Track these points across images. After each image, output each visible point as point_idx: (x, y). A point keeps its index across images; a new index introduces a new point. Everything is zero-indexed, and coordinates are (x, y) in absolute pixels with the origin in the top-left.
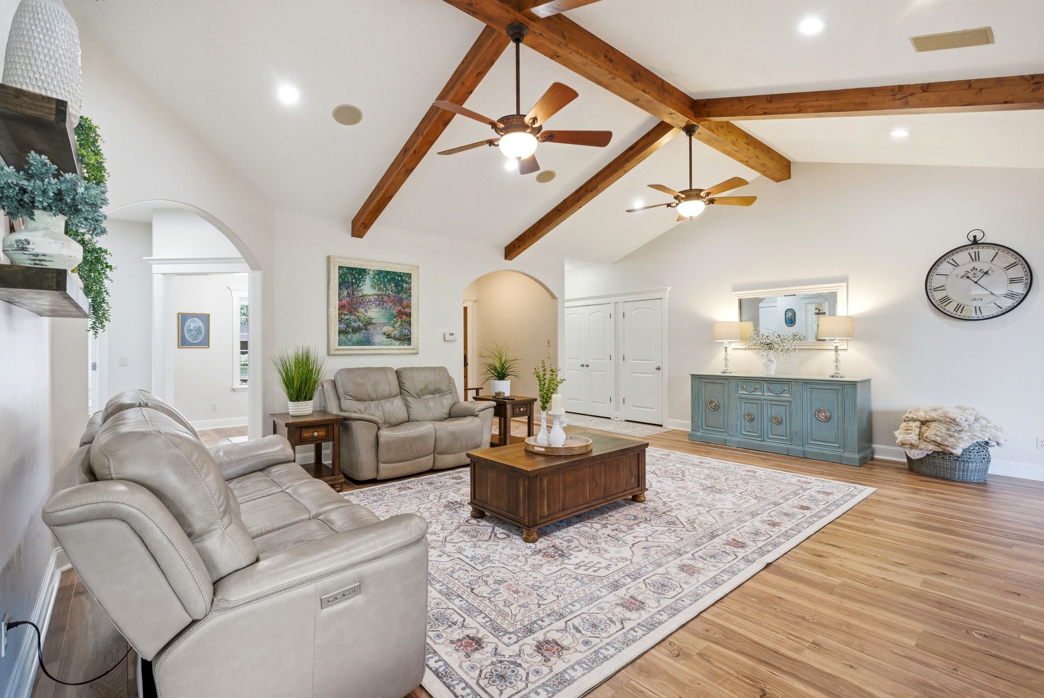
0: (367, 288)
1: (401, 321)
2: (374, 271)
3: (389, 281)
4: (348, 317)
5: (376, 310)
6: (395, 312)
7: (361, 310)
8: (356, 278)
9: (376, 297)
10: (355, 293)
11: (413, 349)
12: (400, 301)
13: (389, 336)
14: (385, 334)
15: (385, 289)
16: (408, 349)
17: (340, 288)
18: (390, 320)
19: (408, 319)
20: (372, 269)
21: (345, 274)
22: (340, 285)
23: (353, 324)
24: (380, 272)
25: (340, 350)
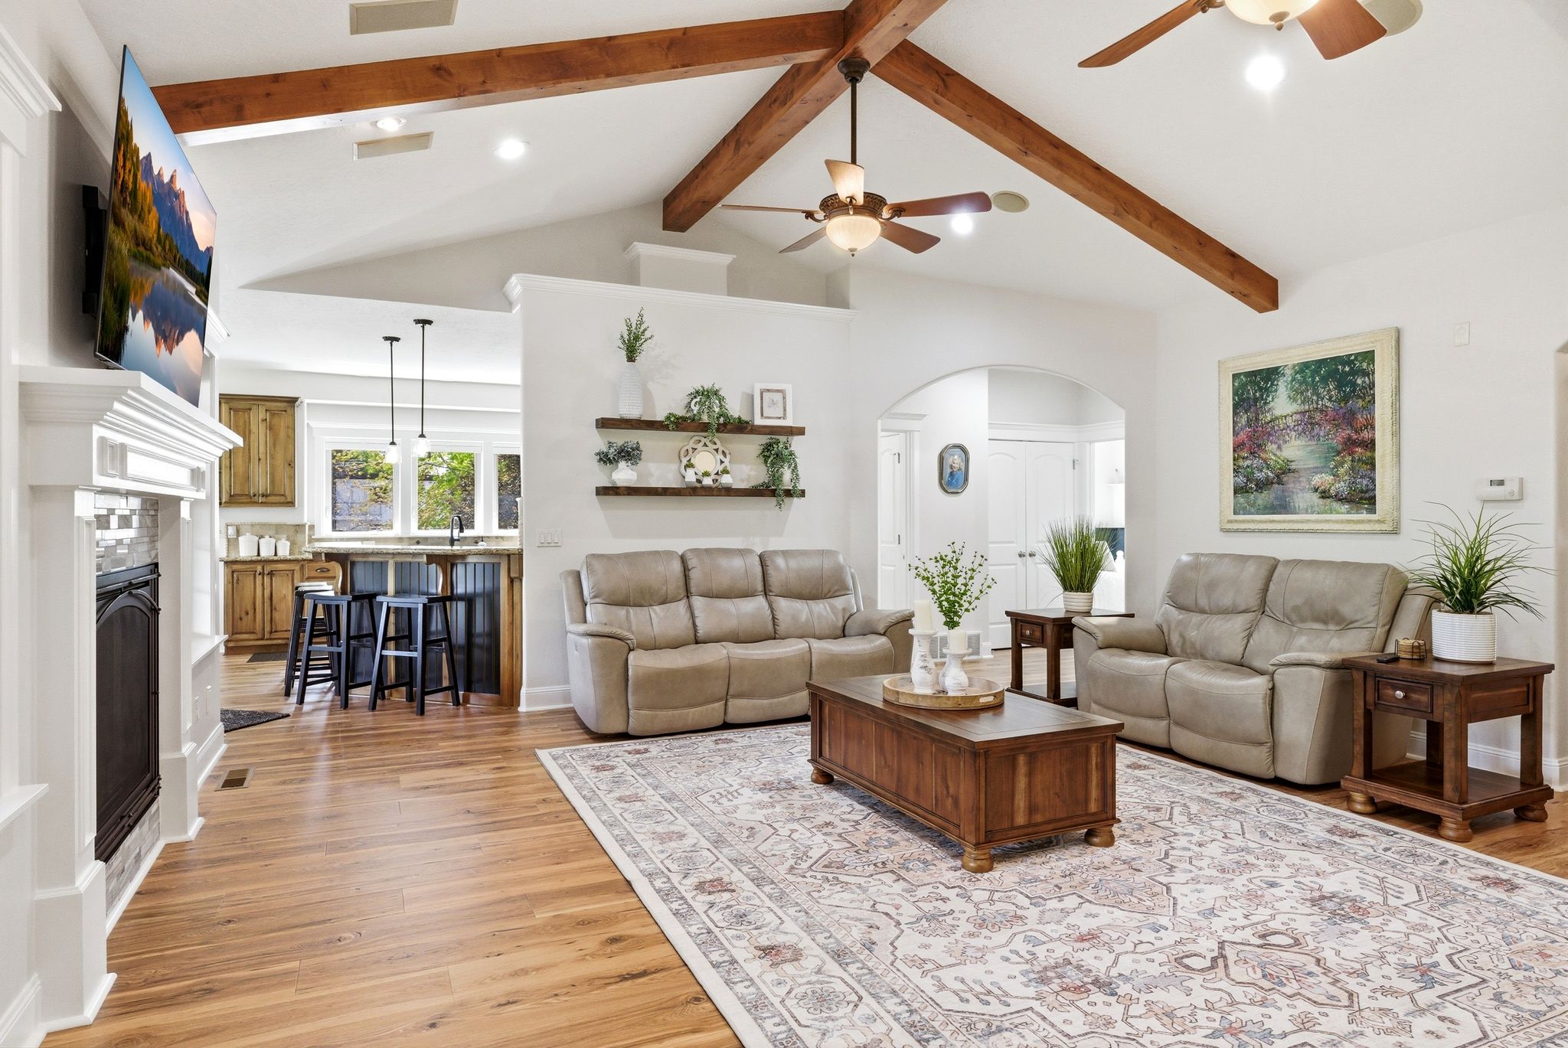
0: (1282, 404)
1: (1352, 461)
2: (1294, 366)
3: (1324, 380)
4: (1248, 462)
6: (1336, 441)
7: (1271, 447)
8: (1260, 389)
9: (1298, 417)
10: (1261, 417)
11: (1379, 521)
12: (1349, 418)
13: (1325, 495)
14: (1316, 491)
15: (1315, 398)
16: (1370, 521)
17: (1235, 413)
19: (1369, 454)
20: (1290, 363)
21: (1243, 386)
22: (1236, 406)
23: (1258, 475)
24: (1306, 365)
25: (1236, 521)
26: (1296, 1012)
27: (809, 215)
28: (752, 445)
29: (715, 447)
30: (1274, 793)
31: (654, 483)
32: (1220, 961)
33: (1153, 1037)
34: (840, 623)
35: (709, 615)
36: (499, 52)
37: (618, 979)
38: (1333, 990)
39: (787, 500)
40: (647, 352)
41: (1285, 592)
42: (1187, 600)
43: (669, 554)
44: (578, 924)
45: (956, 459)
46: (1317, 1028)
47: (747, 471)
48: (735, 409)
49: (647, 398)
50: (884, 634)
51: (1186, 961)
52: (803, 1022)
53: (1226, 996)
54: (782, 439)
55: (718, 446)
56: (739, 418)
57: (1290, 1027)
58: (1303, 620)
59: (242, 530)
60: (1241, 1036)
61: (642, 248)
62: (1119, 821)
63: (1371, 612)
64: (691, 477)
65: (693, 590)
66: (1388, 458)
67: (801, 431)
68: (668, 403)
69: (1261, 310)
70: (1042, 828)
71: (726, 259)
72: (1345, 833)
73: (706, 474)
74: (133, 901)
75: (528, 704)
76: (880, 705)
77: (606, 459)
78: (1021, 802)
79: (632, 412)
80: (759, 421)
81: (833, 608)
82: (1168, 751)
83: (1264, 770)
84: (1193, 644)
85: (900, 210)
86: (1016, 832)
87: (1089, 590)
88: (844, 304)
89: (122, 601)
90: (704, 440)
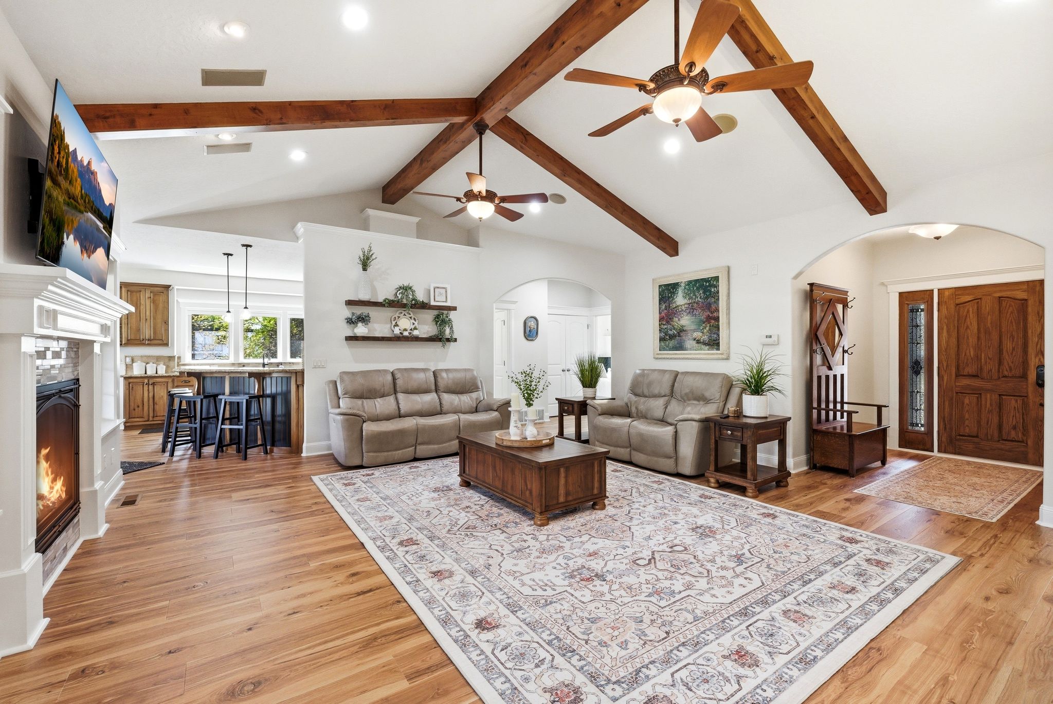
0: (680, 300)
1: (710, 326)
2: (685, 282)
3: (698, 289)
4: (666, 326)
5: (687, 317)
6: (703, 317)
7: (676, 319)
8: (671, 292)
9: (687, 306)
10: (671, 305)
11: (722, 354)
12: (708, 307)
13: (698, 342)
15: (694, 297)
16: (717, 354)
17: (660, 304)
18: (700, 325)
19: (716, 323)
20: (683, 281)
21: (663, 291)
22: (660, 300)
23: (670, 332)
24: (690, 282)
25: (661, 354)
26: (685, 581)
27: (458, 199)
28: (429, 315)
29: (410, 316)
30: (677, 480)
31: (377, 335)
32: (653, 561)
33: (622, 599)
34: (475, 406)
35: (407, 402)
36: (290, 103)
37: (356, 595)
38: (701, 570)
39: (447, 343)
40: (373, 266)
41: (682, 387)
42: (639, 391)
43: (386, 371)
44: (334, 567)
45: (532, 324)
46: (694, 588)
47: (426, 328)
48: (421, 297)
49: (374, 290)
50: (496, 411)
51: (637, 562)
52: (454, 609)
53: (655, 577)
54: (445, 312)
55: (412, 315)
56: (423, 301)
57: (682, 588)
58: (689, 400)
59: (135, 360)
60: (662, 595)
61: (371, 212)
62: (608, 497)
63: (717, 396)
64: (397, 331)
65: (398, 390)
66: (725, 325)
67: (455, 309)
68: (385, 292)
69: (671, 256)
70: (572, 503)
71: (416, 220)
72: (706, 497)
73: (405, 330)
74: (62, 575)
75: (307, 452)
76: (494, 446)
77: (351, 321)
78: (562, 491)
79: (366, 297)
80: (433, 303)
81: (471, 398)
82: (630, 463)
83: (672, 469)
84: (641, 412)
85: (504, 199)
86: (560, 506)
87: (595, 387)
88: (476, 245)
89: (54, 401)
90: (404, 313)
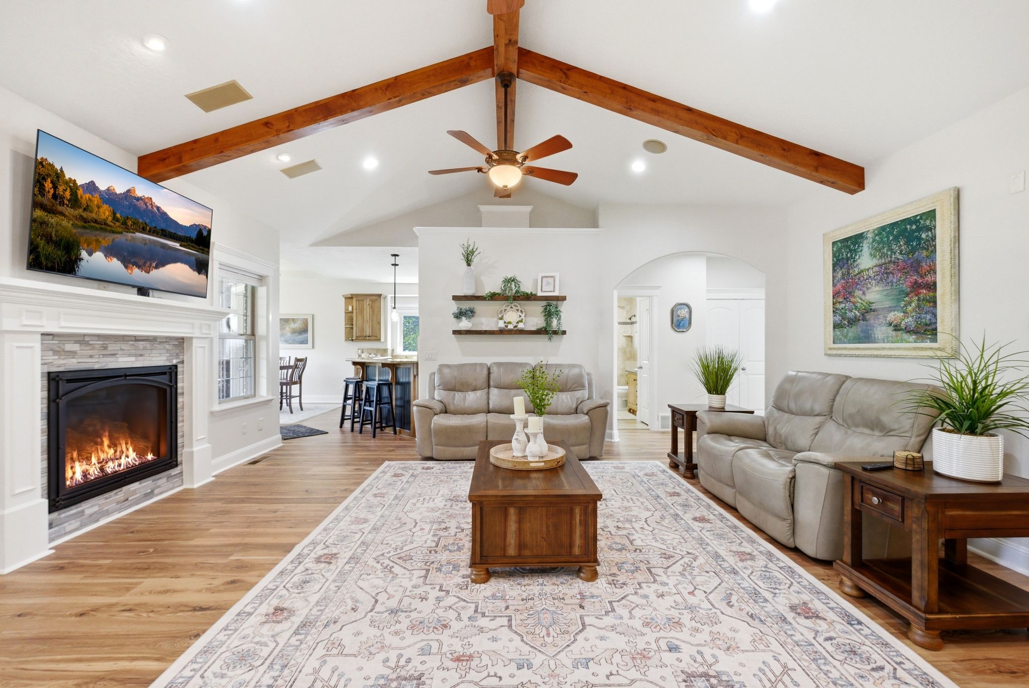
0: (866, 261)
1: (918, 300)
2: (874, 230)
4: (842, 305)
6: (905, 285)
7: (859, 293)
8: (851, 251)
9: (877, 269)
10: (851, 272)
11: (942, 350)
12: (916, 266)
13: (896, 328)
14: (891, 324)
16: (930, 348)
17: (834, 270)
19: (931, 294)
20: (871, 228)
21: (839, 249)
22: (834, 265)
23: (849, 314)
25: (834, 349)
28: (537, 308)
29: (517, 308)
31: (482, 328)
34: (575, 406)
36: (296, 110)
39: (554, 336)
40: (477, 261)
41: (845, 403)
42: (783, 404)
43: (482, 365)
45: (683, 312)
47: (535, 321)
48: (527, 288)
49: (478, 283)
50: (587, 414)
54: (554, 303)
55: (519, 308)
56: (531, 293)
58: (856, 426)
61: (482, 208)
64: (501, 324)
65: (491, 384)
67: (564, 299)
69: (852, 192)
70: (529, 561)
71: (528, 209)
73: (510, 323)
77: (459, 315)
78: (512, 540)
79: (469, 292)
80: (540, 294)
82: (736, 511)
83: (785, 539)
87: (723, 393)
88: (597, 226)
90: (511, 305)
